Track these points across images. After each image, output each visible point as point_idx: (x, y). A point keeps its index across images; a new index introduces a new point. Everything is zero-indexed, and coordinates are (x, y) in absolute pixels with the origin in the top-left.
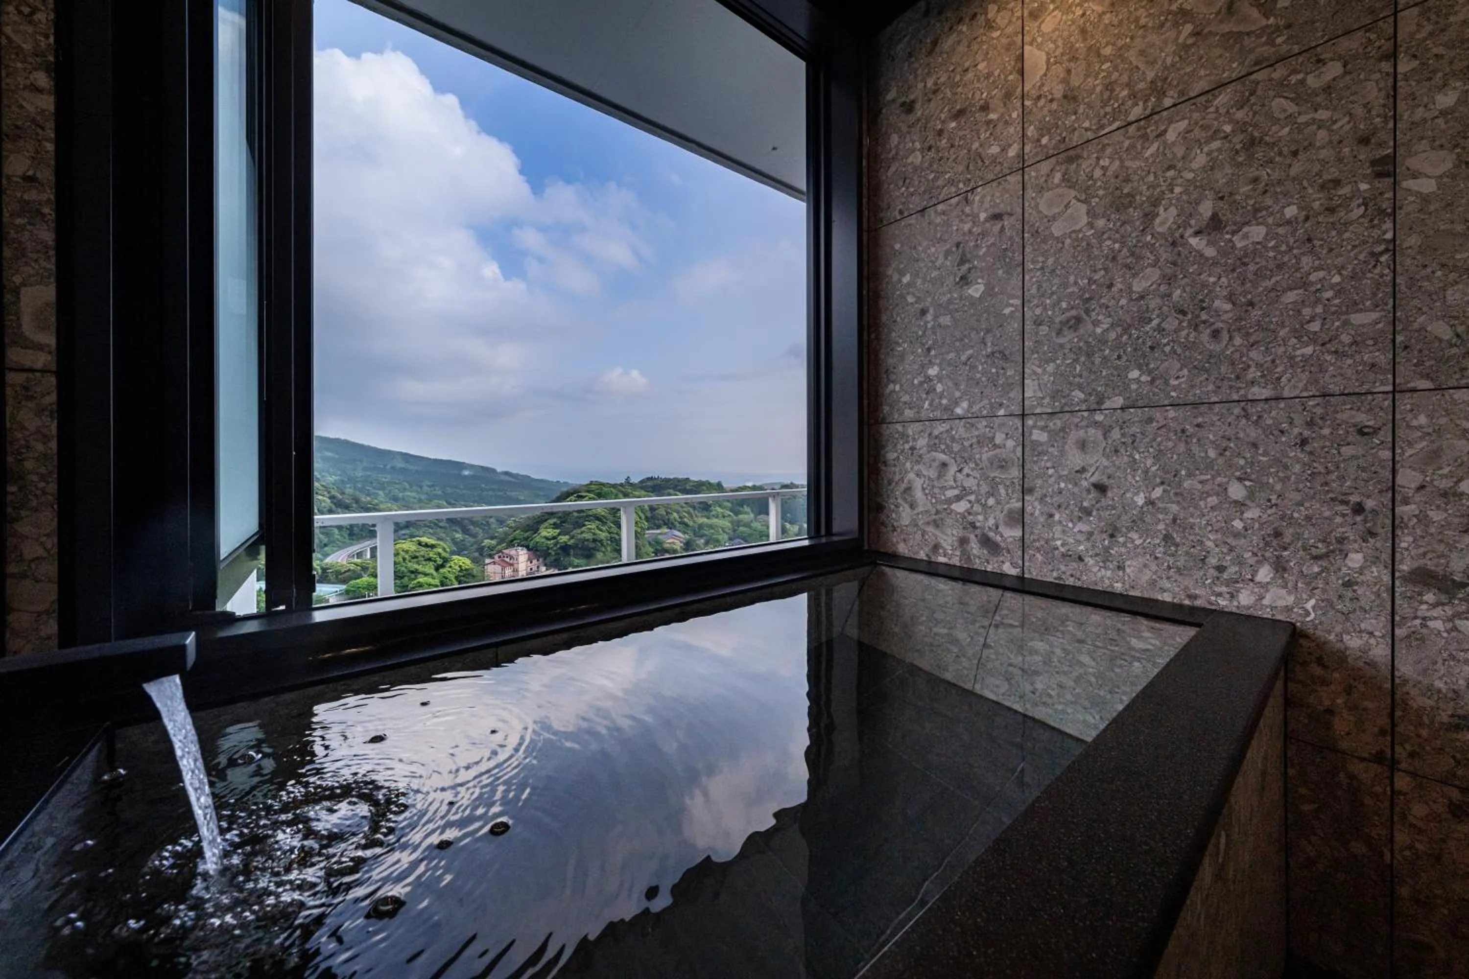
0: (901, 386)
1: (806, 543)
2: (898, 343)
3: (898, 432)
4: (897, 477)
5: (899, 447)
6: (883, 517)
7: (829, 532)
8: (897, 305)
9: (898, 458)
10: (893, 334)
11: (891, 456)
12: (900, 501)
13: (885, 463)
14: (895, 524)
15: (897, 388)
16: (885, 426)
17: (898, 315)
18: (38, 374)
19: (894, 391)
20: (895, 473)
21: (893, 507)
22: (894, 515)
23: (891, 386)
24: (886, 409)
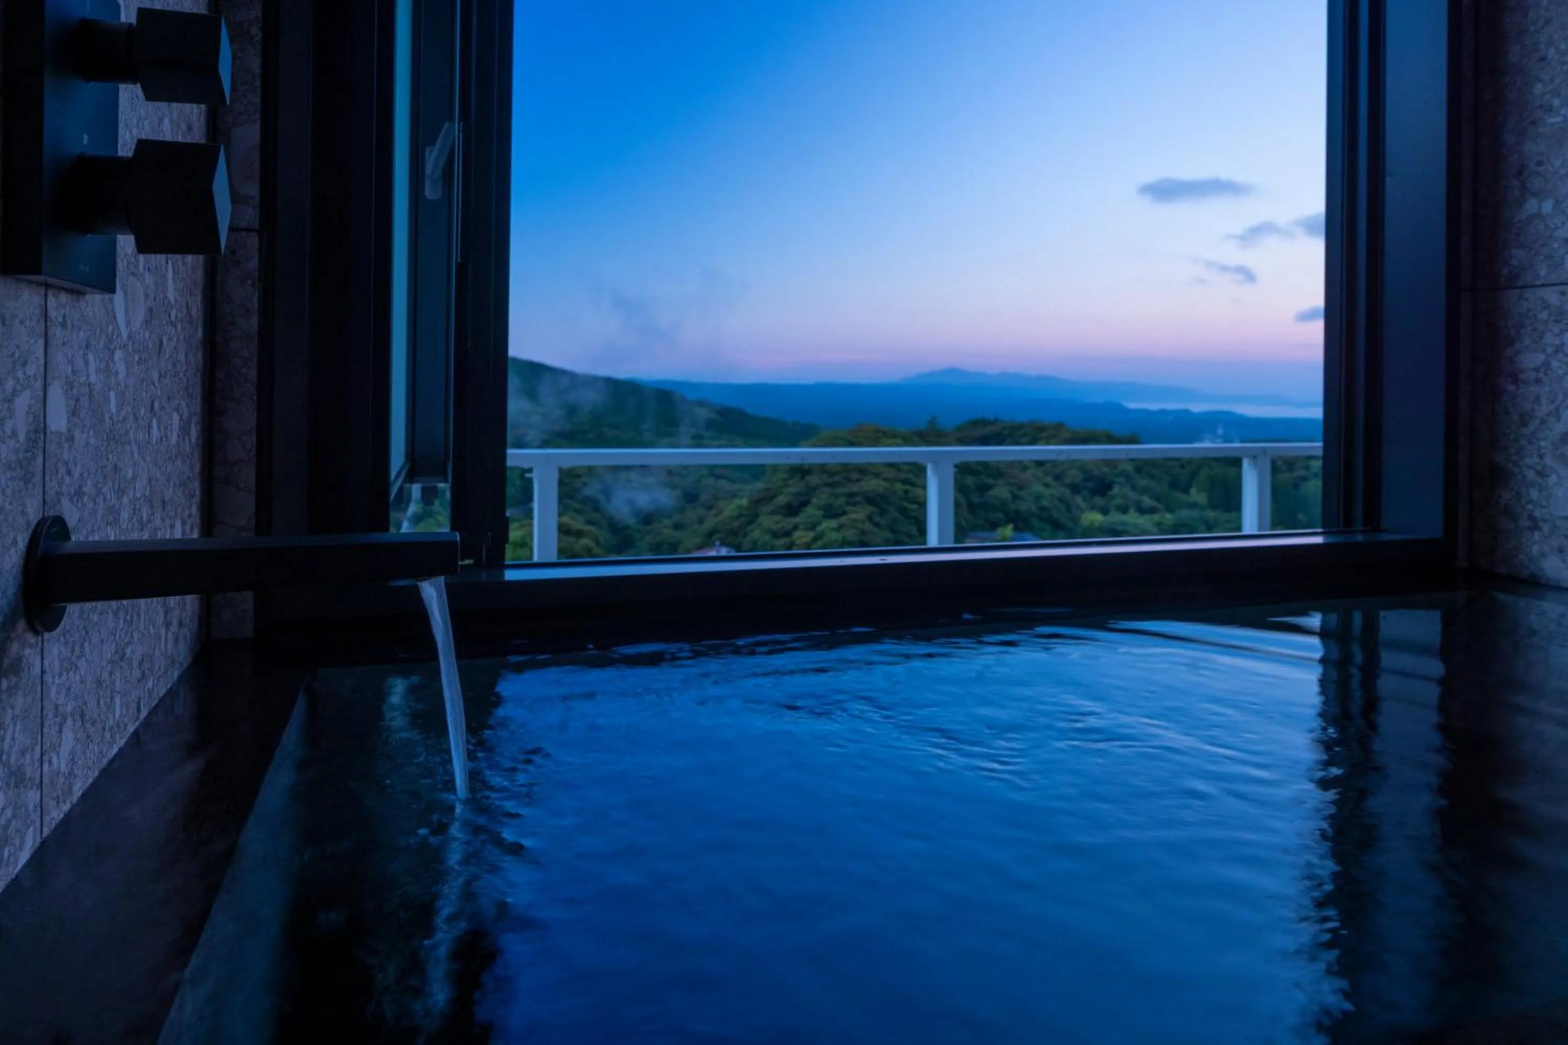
0: (1557, 203)
1: (1319, 540)
2: (1550, 109)
3: (1546, 306)
4: (1544, 409)
5: (1549, 339)
6: (1507, 496)
7: (1372, 520)
8: (1548, 22)
9: (1547, 365)
10: (1538, 88)
11: (1530, 360)
12: (1549, 460)
13: (1515, 379)
14: (1537, 513)
15: (1547, 207)
16: (1513, 294)
17: (1551, 43)
18: (243, 233)
19: (1539, 215)
20: (1537, 399)
21: (1531, 475)
22: (1534, 494)
23: (1531, 205)
24: (1518, 255)
